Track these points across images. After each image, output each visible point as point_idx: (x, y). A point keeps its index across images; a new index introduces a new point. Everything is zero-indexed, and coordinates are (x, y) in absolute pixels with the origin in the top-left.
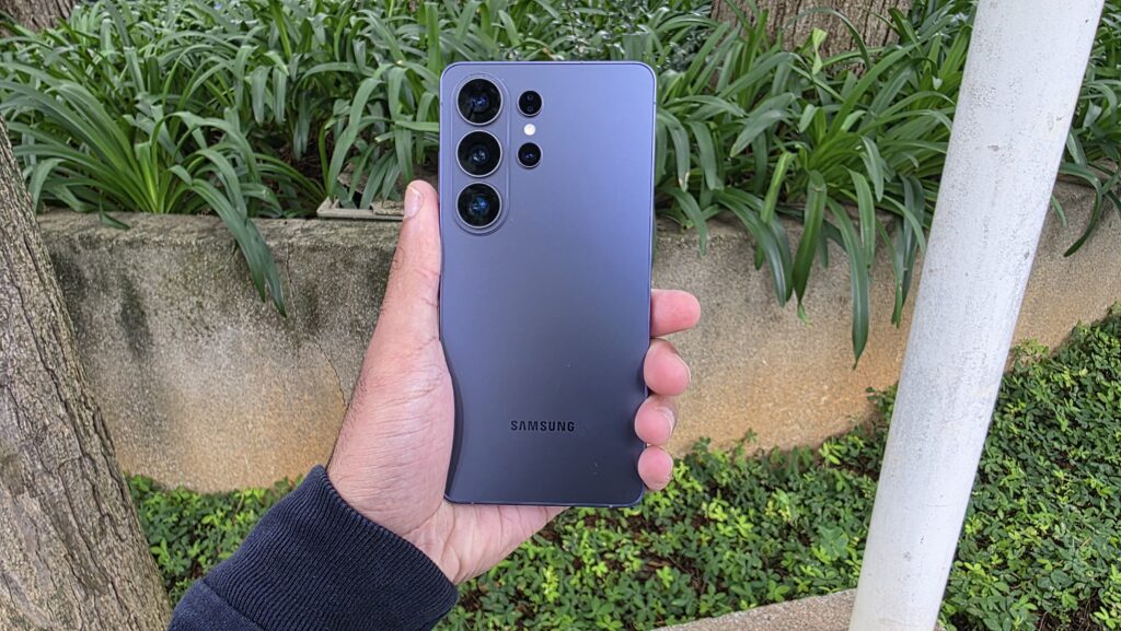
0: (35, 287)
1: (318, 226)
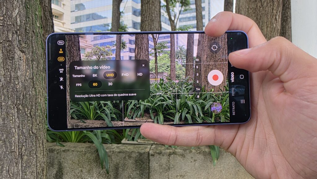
1: (121, 146)
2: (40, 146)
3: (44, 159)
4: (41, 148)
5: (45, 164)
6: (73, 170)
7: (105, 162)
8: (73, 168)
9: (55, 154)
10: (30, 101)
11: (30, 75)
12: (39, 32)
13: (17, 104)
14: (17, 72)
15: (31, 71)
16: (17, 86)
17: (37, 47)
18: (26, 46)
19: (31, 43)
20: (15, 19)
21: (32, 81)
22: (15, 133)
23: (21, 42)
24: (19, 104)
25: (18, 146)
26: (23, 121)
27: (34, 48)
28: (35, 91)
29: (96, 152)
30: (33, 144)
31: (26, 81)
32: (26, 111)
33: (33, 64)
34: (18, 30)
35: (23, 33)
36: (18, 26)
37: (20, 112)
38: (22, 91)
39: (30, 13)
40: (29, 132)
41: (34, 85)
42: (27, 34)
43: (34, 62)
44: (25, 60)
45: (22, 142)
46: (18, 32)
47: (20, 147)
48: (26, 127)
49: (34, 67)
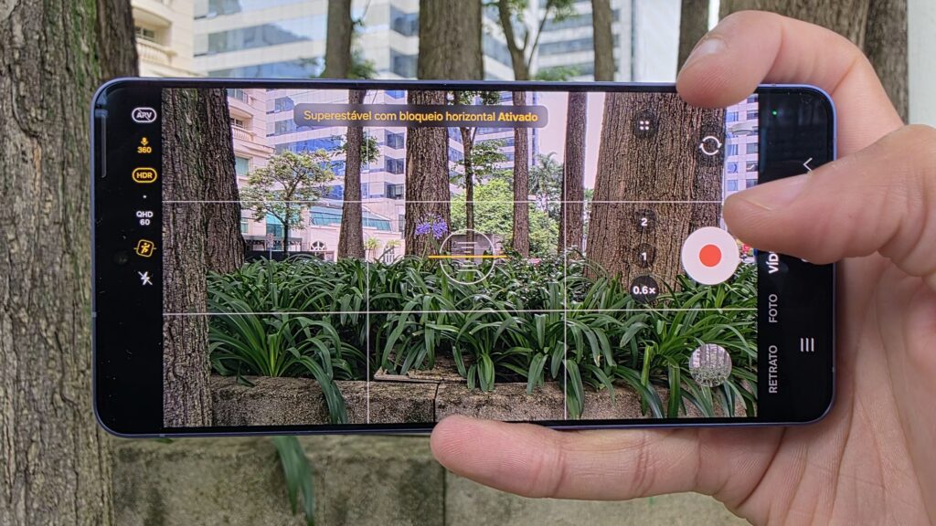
0: (93, 474)
1: (354, 441)
2: (88, 444)
3: (102, 485)
4: (93, 448)
5: (106, 499)
6: (198, 519)
7: (304, 491)
8: (199, 512)
9: (140, 466)
10: (56, 297)
11: (58, 212)
12: (87, 70)
13: (12, 305)
14: (12, 202)
15: (61, 199)
16: (13, 248)
17: (80, 120)
18: (41, 115)
19: (59, 105)
20: (8, 28)
21: (62, 230)
22: (6, 400)
23: (26, 101)
24: (20, 306)
25: (16, 443)
26: (32, 362)
27: (71, 124)
28: (71, 263)
29: (273, 458)
30: (64, 436)
31: (42, 232)
32: (43, 327)
33: (68, 174)
34: (17, 63)
35: (34, 74)
36: (17, 48)
37: (20, 331)
38: (28, 262)
39: (58, 10)
40: (52, 398)
41: (68, 244)
42: (48, 76)
43: (71, 170)
44: (41, 162)
45: (28, 428)
46: (18, 70)
47: (22, 445)
48: (41, 382)
49: (70, 187)
